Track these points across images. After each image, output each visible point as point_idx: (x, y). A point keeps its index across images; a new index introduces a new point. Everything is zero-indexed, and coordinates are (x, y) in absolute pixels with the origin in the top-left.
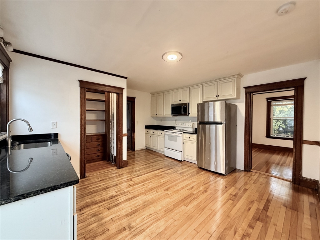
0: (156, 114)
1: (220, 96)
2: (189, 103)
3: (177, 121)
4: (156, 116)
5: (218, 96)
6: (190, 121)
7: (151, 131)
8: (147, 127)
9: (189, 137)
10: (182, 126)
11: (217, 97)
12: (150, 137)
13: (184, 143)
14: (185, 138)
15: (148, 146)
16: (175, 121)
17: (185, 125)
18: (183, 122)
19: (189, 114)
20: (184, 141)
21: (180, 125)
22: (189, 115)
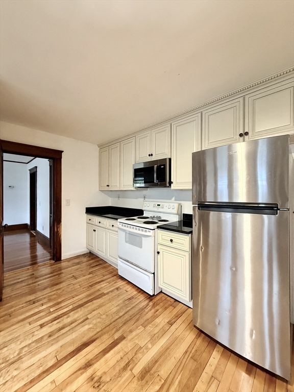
0: (108, 186)
1: (250, 134)
2: (170, 159)
3: (146, 199)
4: (107, 188)
5: (247, 134)
6: (173, 199)
7: (96, 219)
8: (90, 211)
9: (171, 241)
10: (155, 209)
11: (242, 138)
12: (95, 231)
13: (158, 253)
14: (160, 241)
15: (91, 248)
16: (142, 199)
17: (163, 208)
18: (159, 200)
19: (170, 183)
20: (160, 247)
21: (151, 208)
22: (170, 185)
